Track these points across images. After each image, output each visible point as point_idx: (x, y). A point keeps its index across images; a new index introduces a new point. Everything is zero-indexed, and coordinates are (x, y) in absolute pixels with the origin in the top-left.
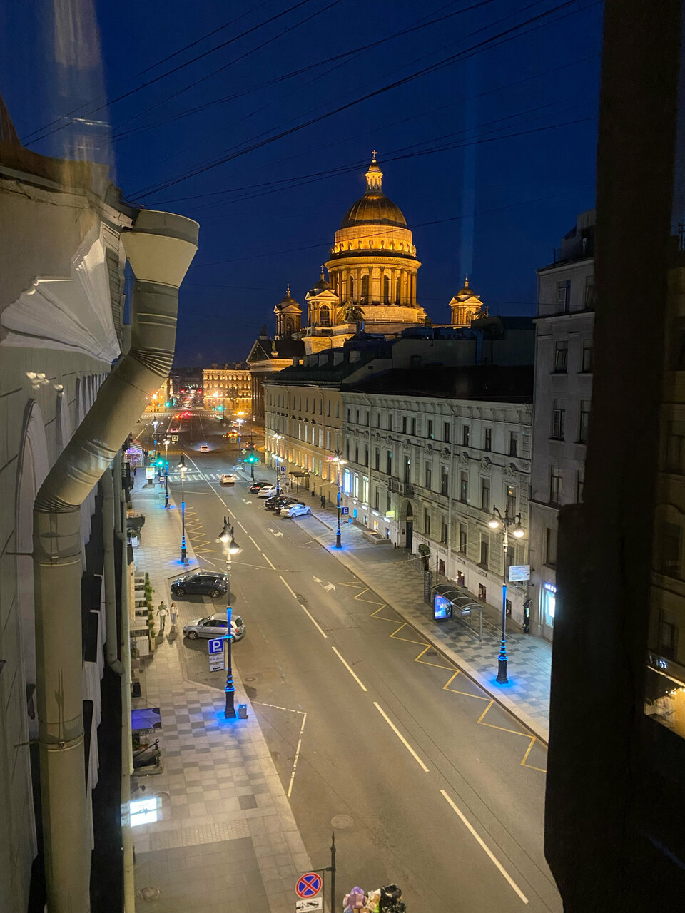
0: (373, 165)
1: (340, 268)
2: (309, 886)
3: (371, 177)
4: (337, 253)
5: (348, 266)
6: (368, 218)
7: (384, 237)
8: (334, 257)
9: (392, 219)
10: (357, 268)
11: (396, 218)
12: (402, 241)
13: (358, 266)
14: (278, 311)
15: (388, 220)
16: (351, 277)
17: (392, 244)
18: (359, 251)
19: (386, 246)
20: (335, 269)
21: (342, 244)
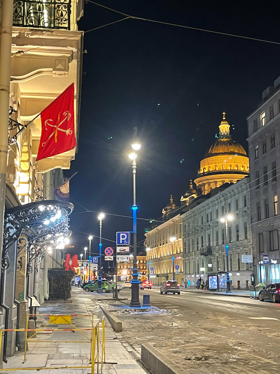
0: (223, 120)
1: (203, 182)
2: (109, 251)
3: (222, 128)
4: (202, 173)
5: (208, 181)
6: (221, 151)
7: (232, 162)
8: (200, 176)
9: (236, 151)
10: (215, 182)
11: (239, 151)
12: (243, 165)
13: (215, 180)
14: (165, 212)
15: (234, 152)
16: (211, 188)
17: (237, 166)
18: (215, 171)
19: (233, 168)
20: (201, 183)
21: (205, 168)
